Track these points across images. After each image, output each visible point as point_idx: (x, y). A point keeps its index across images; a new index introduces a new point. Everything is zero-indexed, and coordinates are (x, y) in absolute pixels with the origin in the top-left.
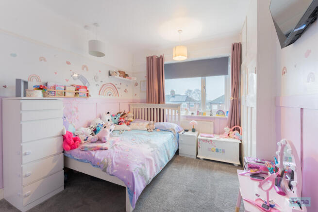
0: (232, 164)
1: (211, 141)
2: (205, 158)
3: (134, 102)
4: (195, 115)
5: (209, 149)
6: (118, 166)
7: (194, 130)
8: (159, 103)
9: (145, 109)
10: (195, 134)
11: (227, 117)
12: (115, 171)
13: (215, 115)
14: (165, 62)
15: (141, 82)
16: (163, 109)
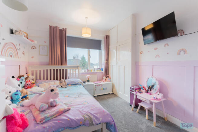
0: (109, 94)
1: (101, 85)
2: (98, 95)
3: (30, 64)
4: (86, 72)
5: (100, 90)
6: (98, 115)
7: (88, 81)
8: (61, 65)
9: (47, 70)
10: (90, 83)
11: (103, 71)
12: (101, 119)
13: (96, 71)
14: (67, 35)
15: (40, 46)
16: (66, 70)
